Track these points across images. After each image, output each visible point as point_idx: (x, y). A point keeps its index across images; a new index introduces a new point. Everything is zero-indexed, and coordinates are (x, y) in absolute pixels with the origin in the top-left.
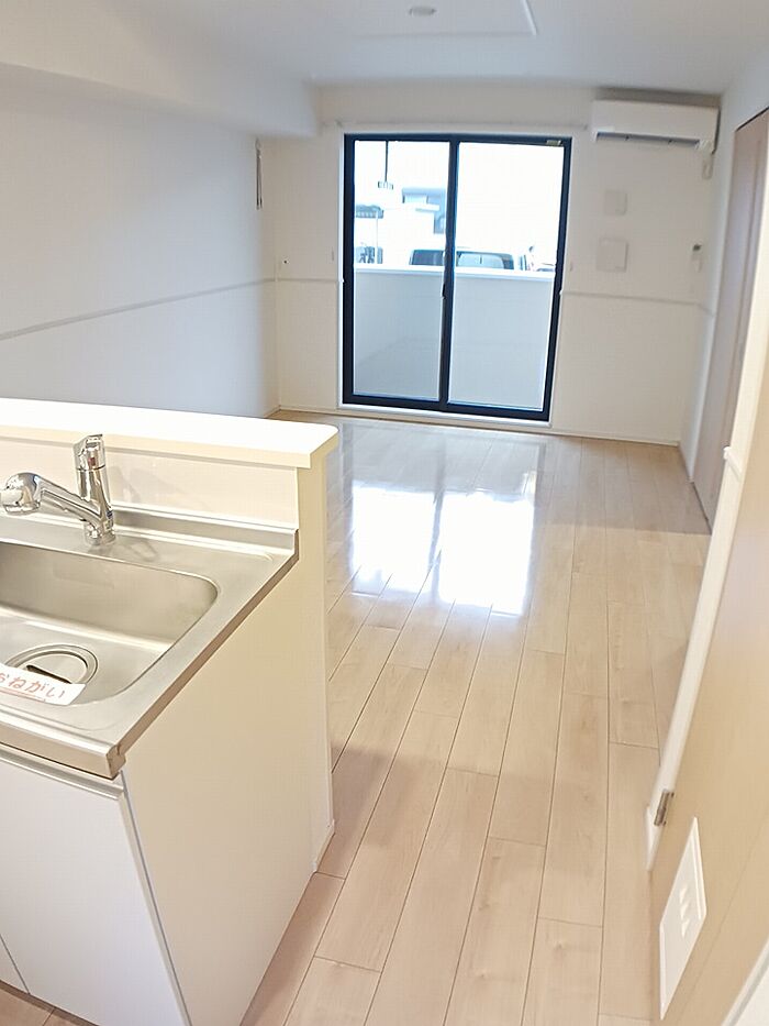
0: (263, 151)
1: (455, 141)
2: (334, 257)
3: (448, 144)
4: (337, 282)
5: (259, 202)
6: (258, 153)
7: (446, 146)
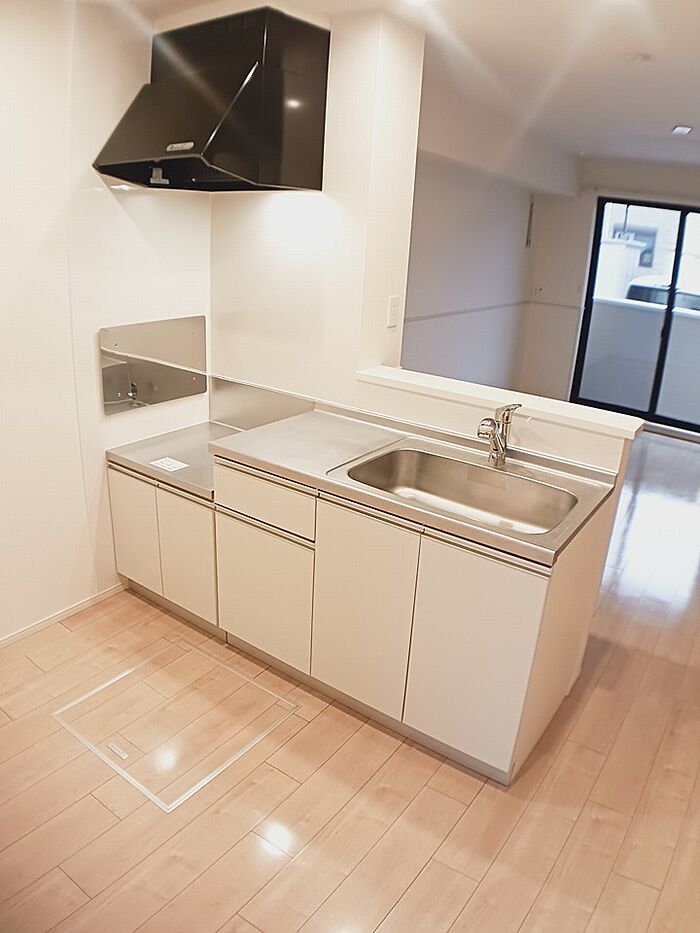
0: (535, 205)
1: (685, 211)
2: (580, 289)
3: (680, 212)
4: (579, 308)
5: (528, 242)
6: (532, 205)
7: (678, 214)
